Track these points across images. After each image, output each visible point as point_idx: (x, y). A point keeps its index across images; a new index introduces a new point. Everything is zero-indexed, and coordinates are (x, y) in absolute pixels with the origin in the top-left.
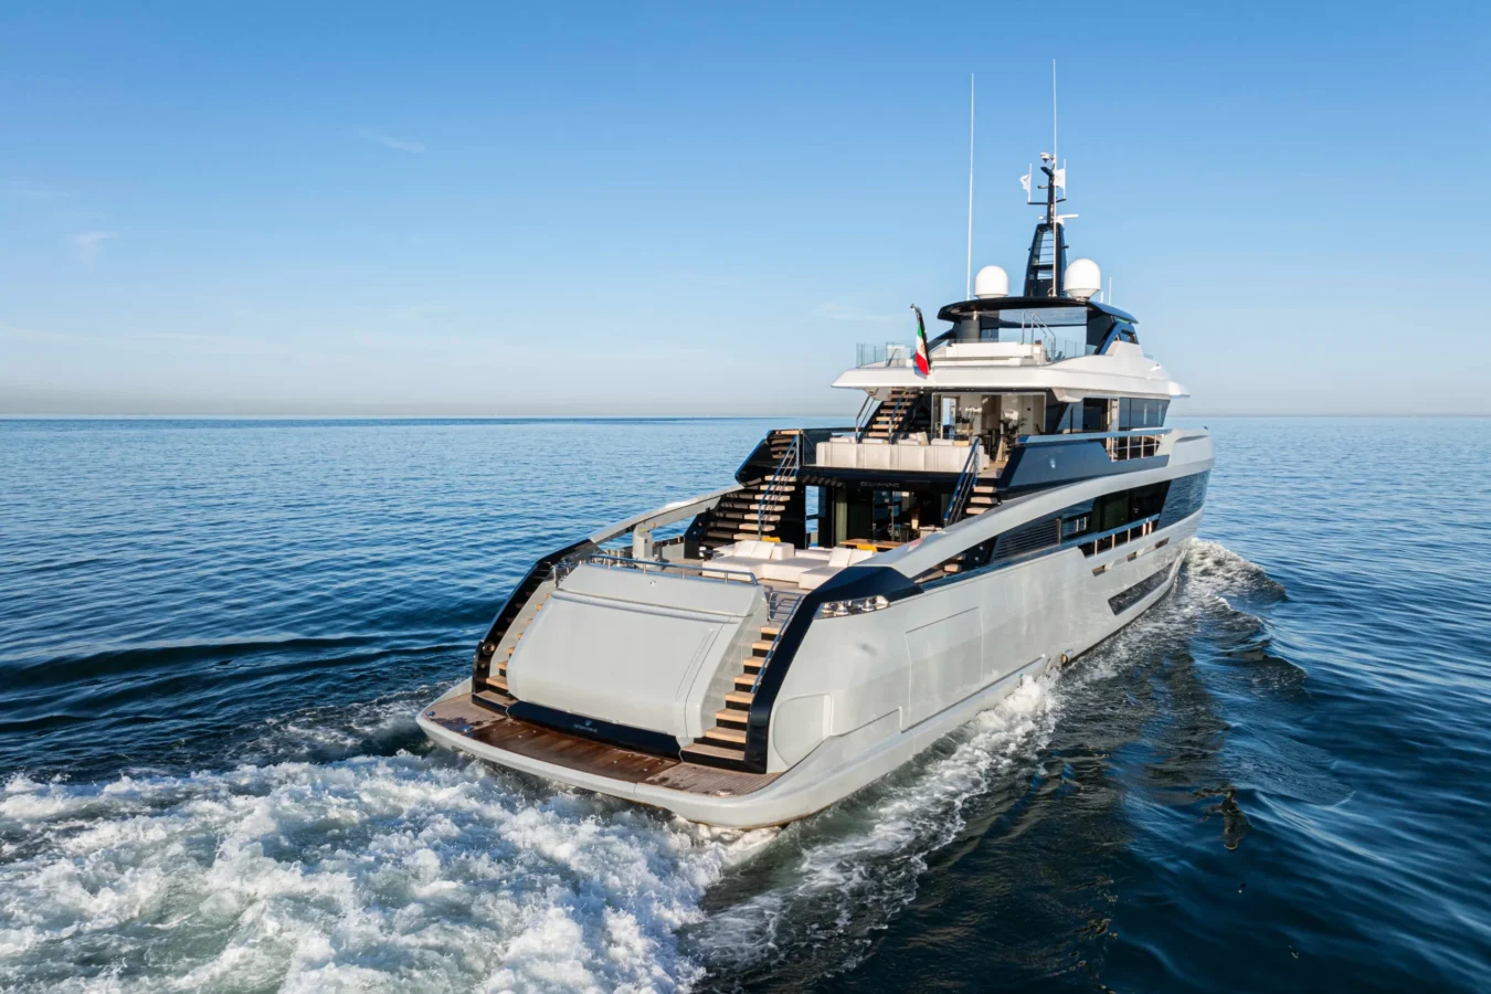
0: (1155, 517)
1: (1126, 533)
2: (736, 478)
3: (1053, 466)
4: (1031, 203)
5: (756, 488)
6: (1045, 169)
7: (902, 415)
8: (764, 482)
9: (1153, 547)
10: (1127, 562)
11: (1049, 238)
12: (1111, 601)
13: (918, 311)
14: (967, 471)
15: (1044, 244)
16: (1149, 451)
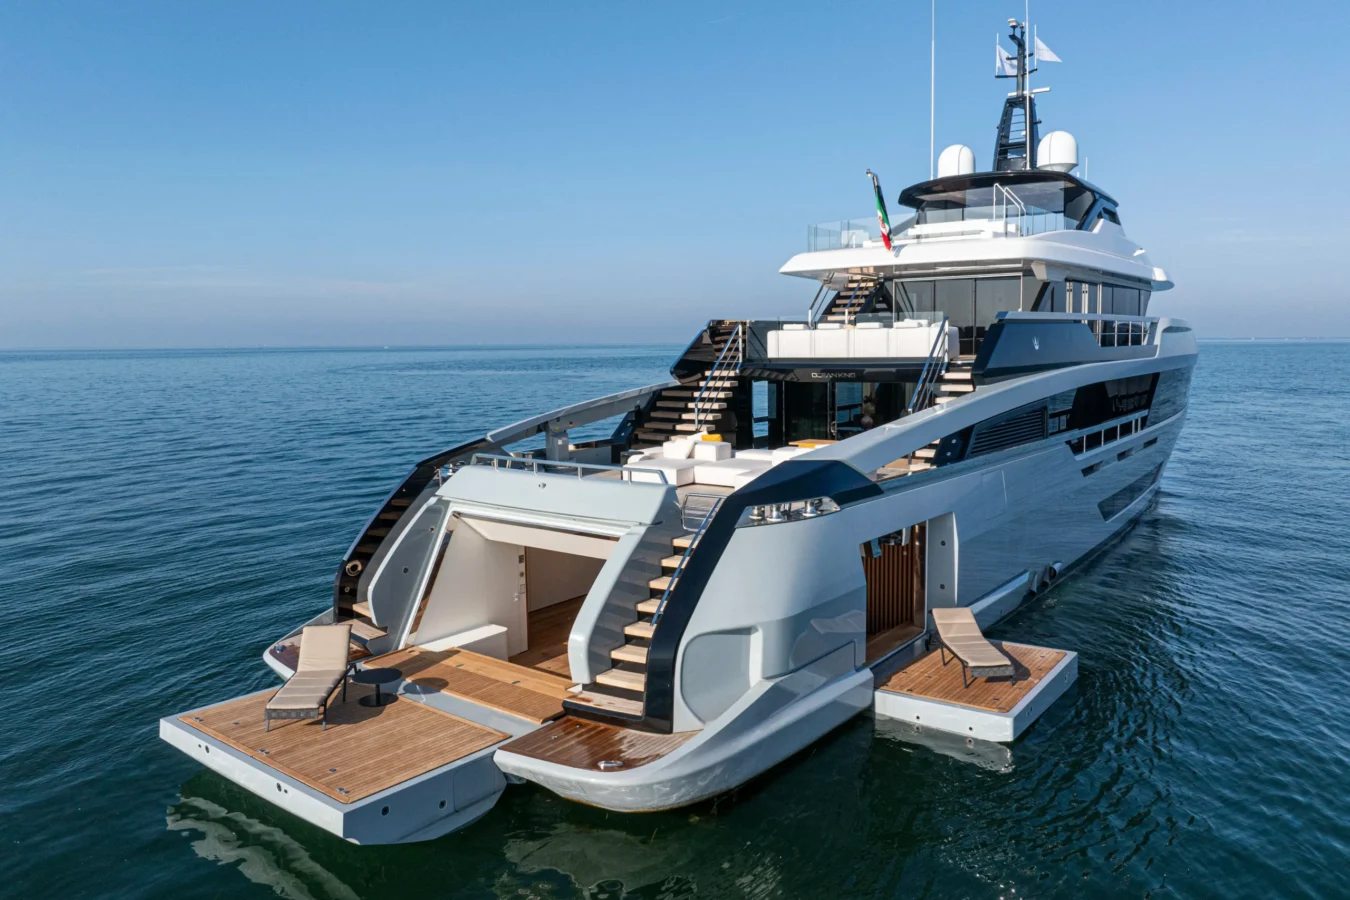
0: (1144, 413)
1: (1115, 428)
2: (672, 373)
3: (1037, 347)
4: (998, 77)
5: (695, 384)
6: (1013, 37)
7: (859, 305)
8: (704, 378)
9: (1142, 447)
10: (1116, 462)
11: (1019, 115)
12: (1100, 505)
13: (875, 177)
14: (935, 355)
15: (1014, 120)
16: (1137, 341)
